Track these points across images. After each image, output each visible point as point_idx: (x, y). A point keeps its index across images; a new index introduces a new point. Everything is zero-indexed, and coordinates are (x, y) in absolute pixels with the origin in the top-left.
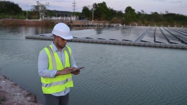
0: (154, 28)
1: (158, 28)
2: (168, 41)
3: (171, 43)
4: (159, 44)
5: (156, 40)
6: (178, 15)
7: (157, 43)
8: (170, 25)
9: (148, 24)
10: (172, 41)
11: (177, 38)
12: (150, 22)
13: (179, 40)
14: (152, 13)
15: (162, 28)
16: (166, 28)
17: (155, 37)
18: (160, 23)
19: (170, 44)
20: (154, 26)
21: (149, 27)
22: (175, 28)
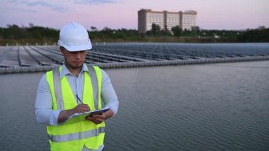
0: (15, 48)
1: (21, 48)
2: (39, 63)
3: (43, 65)
4: (27, 68)
5: (22, 64)
6: (47, 28)
7: (23, 68)
8: (38, 42)
9: (6, 42)
10: (43, 63)
11: (49, 58)
12: (8, 40)
13: (53, 60)
14: (10, 26)
15: (27, 47)
16: (33, 47)
17: (19, 61)
18: (23, 40)
19: (42, 67)
20: (15, 45)
21: (7, 47)
22: (46, 46)
